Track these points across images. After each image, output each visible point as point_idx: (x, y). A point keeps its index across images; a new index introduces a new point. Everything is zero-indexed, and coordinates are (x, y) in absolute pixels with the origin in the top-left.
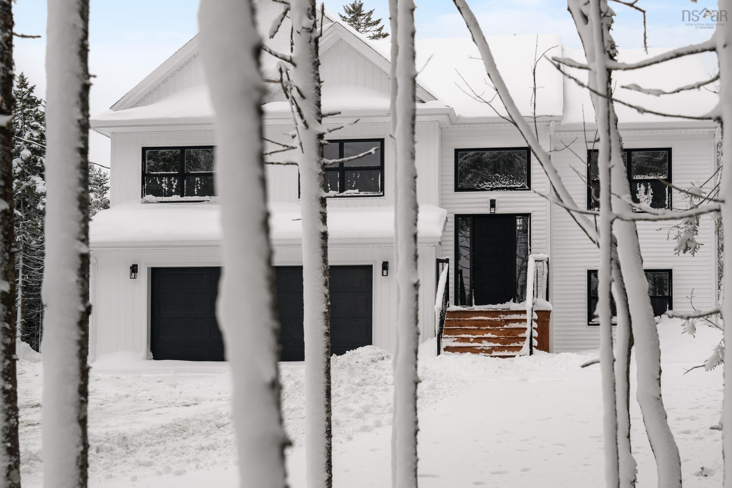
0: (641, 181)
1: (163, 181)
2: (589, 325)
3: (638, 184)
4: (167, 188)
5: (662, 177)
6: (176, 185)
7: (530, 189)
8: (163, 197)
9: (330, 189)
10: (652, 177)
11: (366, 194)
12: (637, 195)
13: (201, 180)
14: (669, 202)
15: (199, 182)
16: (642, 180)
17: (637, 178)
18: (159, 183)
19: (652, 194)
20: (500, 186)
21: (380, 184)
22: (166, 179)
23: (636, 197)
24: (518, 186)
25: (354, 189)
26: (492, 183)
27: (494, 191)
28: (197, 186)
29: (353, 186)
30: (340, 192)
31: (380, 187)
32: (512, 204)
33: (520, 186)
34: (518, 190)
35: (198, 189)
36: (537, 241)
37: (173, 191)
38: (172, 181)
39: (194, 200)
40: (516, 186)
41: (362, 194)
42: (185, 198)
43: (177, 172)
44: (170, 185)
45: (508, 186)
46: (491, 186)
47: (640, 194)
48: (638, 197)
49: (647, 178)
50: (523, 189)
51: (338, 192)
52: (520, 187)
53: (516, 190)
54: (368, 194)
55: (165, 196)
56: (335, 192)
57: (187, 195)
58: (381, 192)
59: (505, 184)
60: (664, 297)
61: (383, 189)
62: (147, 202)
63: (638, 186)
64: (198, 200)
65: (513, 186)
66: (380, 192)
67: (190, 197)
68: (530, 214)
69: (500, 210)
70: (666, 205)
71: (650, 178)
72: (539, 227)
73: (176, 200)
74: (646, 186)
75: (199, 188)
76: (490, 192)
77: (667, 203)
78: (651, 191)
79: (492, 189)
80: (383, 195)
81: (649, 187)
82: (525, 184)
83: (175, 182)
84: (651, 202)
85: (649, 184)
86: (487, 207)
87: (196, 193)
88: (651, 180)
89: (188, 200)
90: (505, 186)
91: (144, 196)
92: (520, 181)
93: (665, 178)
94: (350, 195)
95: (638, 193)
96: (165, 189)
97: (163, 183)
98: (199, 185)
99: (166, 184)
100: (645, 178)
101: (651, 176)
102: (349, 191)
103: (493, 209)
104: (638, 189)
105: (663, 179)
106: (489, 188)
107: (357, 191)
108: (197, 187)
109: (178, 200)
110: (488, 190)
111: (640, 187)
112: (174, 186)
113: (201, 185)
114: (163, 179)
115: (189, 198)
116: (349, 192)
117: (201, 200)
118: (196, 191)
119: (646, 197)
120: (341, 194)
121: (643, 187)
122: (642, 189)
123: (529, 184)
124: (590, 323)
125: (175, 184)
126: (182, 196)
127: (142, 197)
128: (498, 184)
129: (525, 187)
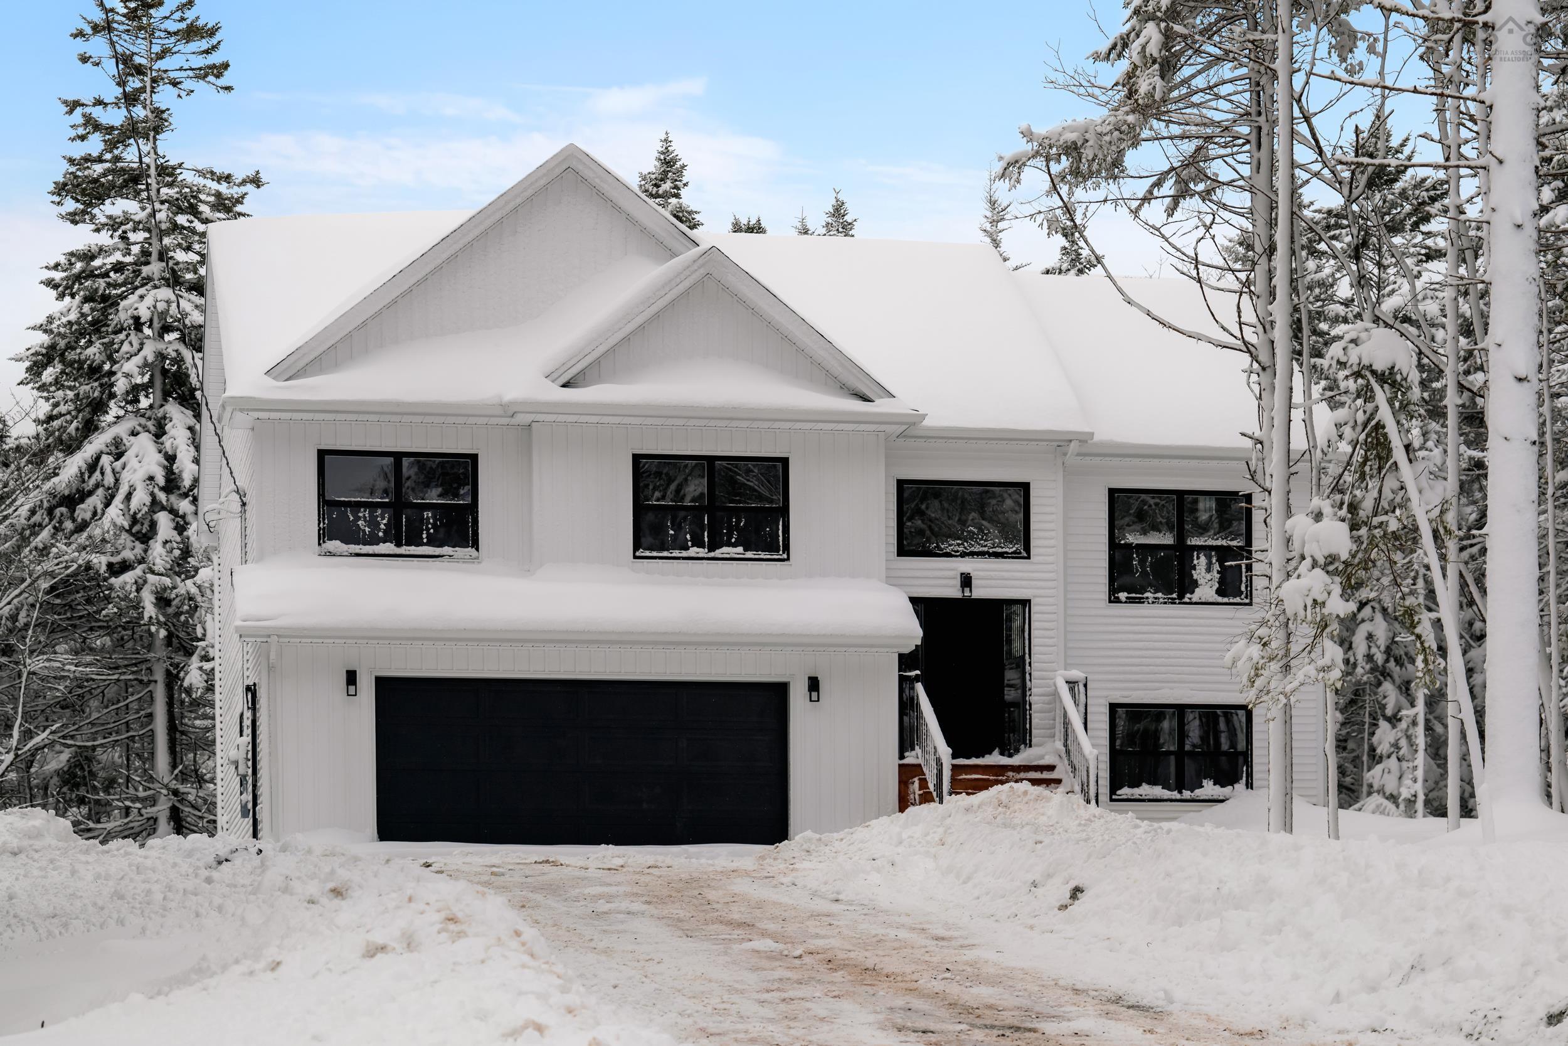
0: (1200, 548)
1: (361, 515)
2: (1112, 800)
3: (1195, 553)
4: (367, 529)
5: (1234, 543)
6: (385, 525)
7: (1029, 557)
8: (361, 546)
9: (690, 544)
10: (1219, 543)
11: (757, 557)
12: (1193, 572)
13: (434, 517)
14: (1246, 587)
15: (431, 521)
16: (1202, 546)
17: (1193, 543)
18: (352, 518)
19: (1218, 572)
20: (976, 550)
21: (781, 538)
22: (365, 511)
23: (1192, 576)
24: (1007, 550)
25: (735, 545)
26: (962, 544)
27: (967, 559)
28: (427, 527)
29: (733, 540)
30: (709, 551)
31: (781, 543)
32: (998, 581)
33: (1012, 550)
34: (1009, 558)
35: (428, 534)
36: (1042, 649)
37: (381, 534)
38: (377, 516)
39: (423, 553)
40: (1004, 550)
41: (749, 555)
42: (404, 550)
43: (387, 500)
44: (373, 523)
45: (991, 551)
46: (961, 549)
47: (1198, 571)
48: (1195, 577)
49: (1210, 544)
50: (1016, 555)
51: (706, 550)
52: (1012, 553)
53: (1006, 558)
54: (761, 557)
55: (364, 544)
56: (701, 550)
57: (408, 544)
58: (784, 553)
59: (985, 546)
60: (1237, 754)
61: (786, 548)
62: (330, 554)
63: (1195, 558)
64: (431, 553)
65: (1000, 550)
66: (781, 552)
67: (413, 548)
68: (1029, 601)
69: (979, 592)
70: (1242, 593)
71: (1215, 543)
72: (1046, 625)
73: (387, 552)
74: (1209, 558)
75: (432, 531)
76: (960, 559)
77: (1243, 588)
78: (1216, 567)
79: (963, 555)
80: (788, 559)
81: (1214, 560)
82: (1019, 547)
83: (383, 519)
84: (1217, 585)
85: (1213, 553)
86: (953, 586)
87: (425, 541)
88: (1217, 546)
89: (412, 553)
90: (986, 549)
91: (324, 542)
92: (1011, 542)
93: (1240, 544)
94: (728, 556)
95: (1195, 569)
96: (364, 531)
97: (359, 518)
98: (430, 526)
99: (365, 521)
100: (1206, 543)
101: (1217, 539)
102: (725, 549)
103: (967, 590)
104: (1195, 562)
105: (1236, 547)
106: (958, 551)
107: (740, 549)
108: (428, 530)
109: (391, 553)
110: (956, 556)
111: (1198, 558)
112: (382, 526)
113: (434, 526)
114: (359, 512)
115: (413, 550)
116: (725, 551)
117: (436, 554)
118: (424, 536)
119: (1209, 576)
120: (712, 554)
121: (1203, 560)
122: (1201, 562)
123: (1027, 548)
124: (1114, 797)
125: (385, 521)
126: (399, 545)
127: (320, 544)
128: (973, 546)
129: (1020, 553)
